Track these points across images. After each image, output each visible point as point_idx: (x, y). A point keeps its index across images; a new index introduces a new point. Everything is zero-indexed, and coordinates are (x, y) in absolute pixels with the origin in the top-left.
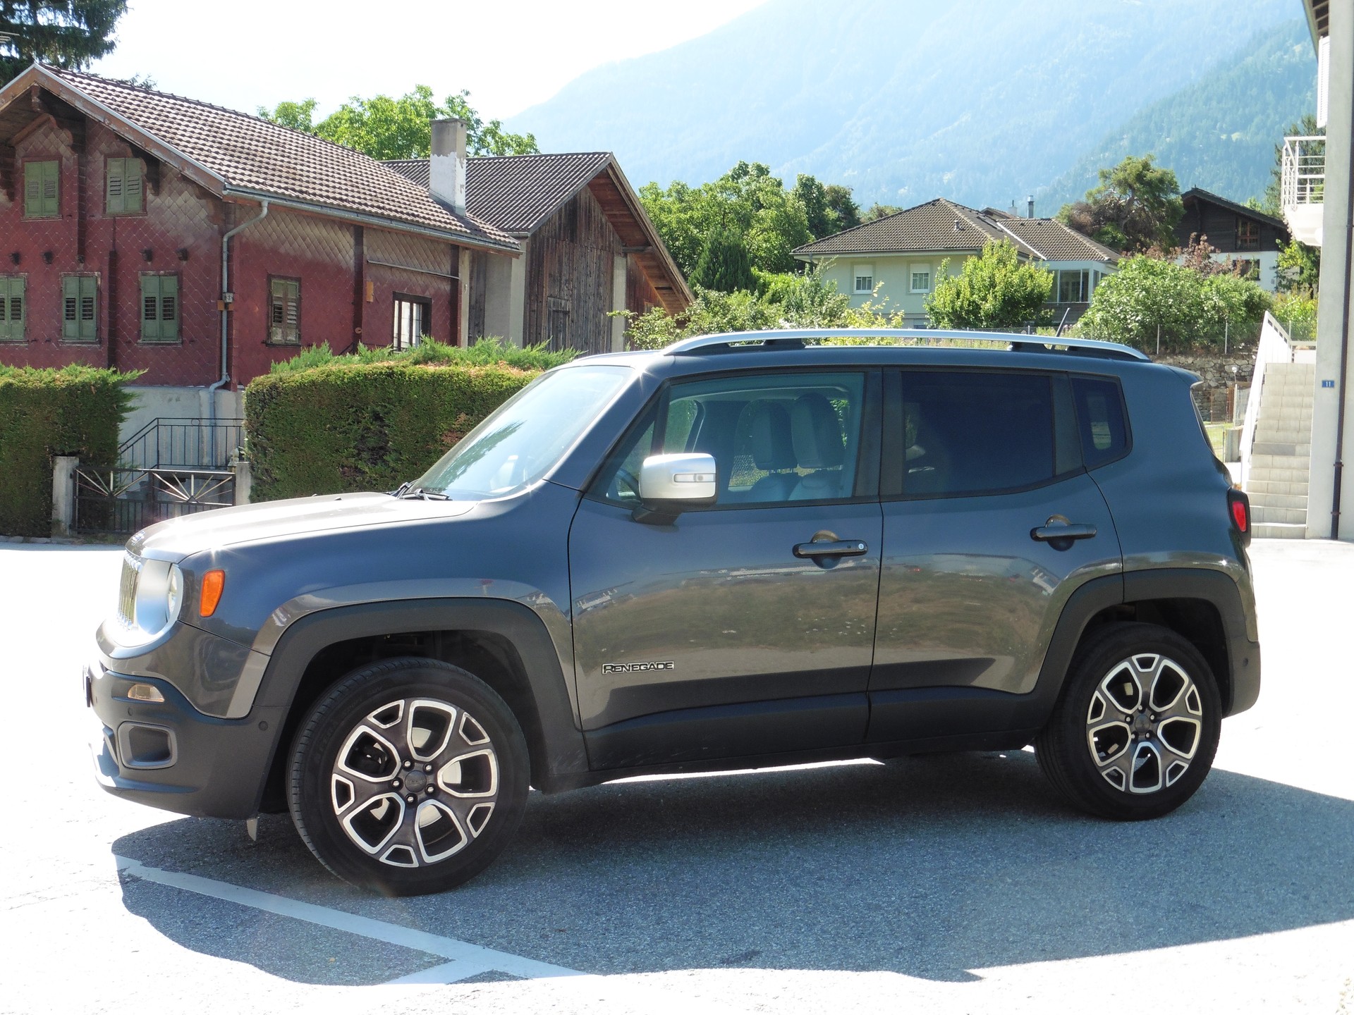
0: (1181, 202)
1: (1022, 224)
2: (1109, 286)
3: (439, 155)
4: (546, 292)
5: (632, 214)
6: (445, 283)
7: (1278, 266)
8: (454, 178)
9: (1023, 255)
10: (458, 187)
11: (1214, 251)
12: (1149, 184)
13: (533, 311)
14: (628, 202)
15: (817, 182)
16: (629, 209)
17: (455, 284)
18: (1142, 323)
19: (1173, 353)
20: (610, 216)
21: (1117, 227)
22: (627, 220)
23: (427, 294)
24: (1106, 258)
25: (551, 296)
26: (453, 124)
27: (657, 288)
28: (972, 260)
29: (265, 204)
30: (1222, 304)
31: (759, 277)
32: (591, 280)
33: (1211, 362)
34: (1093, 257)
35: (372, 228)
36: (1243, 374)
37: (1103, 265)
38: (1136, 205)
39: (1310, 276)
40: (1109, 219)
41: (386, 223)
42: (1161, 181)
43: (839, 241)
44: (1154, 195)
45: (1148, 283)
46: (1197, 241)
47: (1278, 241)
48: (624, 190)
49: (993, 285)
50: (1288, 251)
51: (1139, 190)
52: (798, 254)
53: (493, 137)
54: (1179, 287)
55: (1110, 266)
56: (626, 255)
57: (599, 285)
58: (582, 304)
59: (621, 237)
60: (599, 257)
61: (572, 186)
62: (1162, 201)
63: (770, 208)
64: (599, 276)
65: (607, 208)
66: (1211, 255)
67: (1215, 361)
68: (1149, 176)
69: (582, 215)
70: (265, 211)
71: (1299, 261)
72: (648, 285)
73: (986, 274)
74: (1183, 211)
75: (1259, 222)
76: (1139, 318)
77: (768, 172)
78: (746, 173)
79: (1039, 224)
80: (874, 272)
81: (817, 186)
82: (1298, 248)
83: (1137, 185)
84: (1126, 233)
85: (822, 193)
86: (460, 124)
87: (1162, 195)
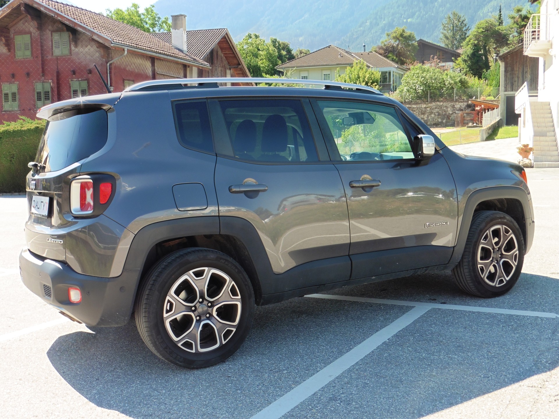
0: (417, 44)
1: (362, 54)
2: (408, 77)
3: (175, 30)
5: (234, 53)
7: (453, 68)
8: (182, 39)
9: (368, 67)
10: (184, 42)
11: (439, 62)
12: (405, 38)
14: (233, 48)
15: (278, 40)
16: (233, 51)
18: (423, 90)
19: (434, 101)
20: (224, 54)
21: (393, 55)
22: (231, 55)
24: (397, 66)
26: (181, 17)
28: (348, 68)
29: (126, 50)
30: (452, 82)
33: (449, 104)
34: (391, 66)
35: (159, 59)
36: (462, 108)
37: (395, 69)
38: (400, 46)
39: (466, 71)
40: (390, 52)
41: (166, 57)
42: (410, 36)
43: (293, 63)
44: (407, 42)
45: (424, 75)
46: (433, 58)
47: (453, 58)
48: (231, 43)
49: (359, 77)
50: (457, 62)
51: (401, 40)
52: (278, 68)
53: (166, 24)
54: (436, 76)
55: (398, 69)
56: (230, 69)
59: (229, 63)
60: (221, 70)
61: (214, 42)
62: (409, 44)
63: (263, 51)
65: (223, 51)
66: (439, 63)
67: (451, 104)
68: (405, 35)
69: (215, 54)
70: (126, 52)
71: (462, 66)
73: (356, 73)
74: (419, 48)
75: (445, 51)
76: (422, 88)
77: (259, 37)
78: (251, 37)
79: (368, 54)
80: (308, 74)
81: (278, 42)
82: (461, 60)
83: (400, 38)
84: (397, 57)
85: (279, 45)
86: (183, 17)
87: (410, 42)
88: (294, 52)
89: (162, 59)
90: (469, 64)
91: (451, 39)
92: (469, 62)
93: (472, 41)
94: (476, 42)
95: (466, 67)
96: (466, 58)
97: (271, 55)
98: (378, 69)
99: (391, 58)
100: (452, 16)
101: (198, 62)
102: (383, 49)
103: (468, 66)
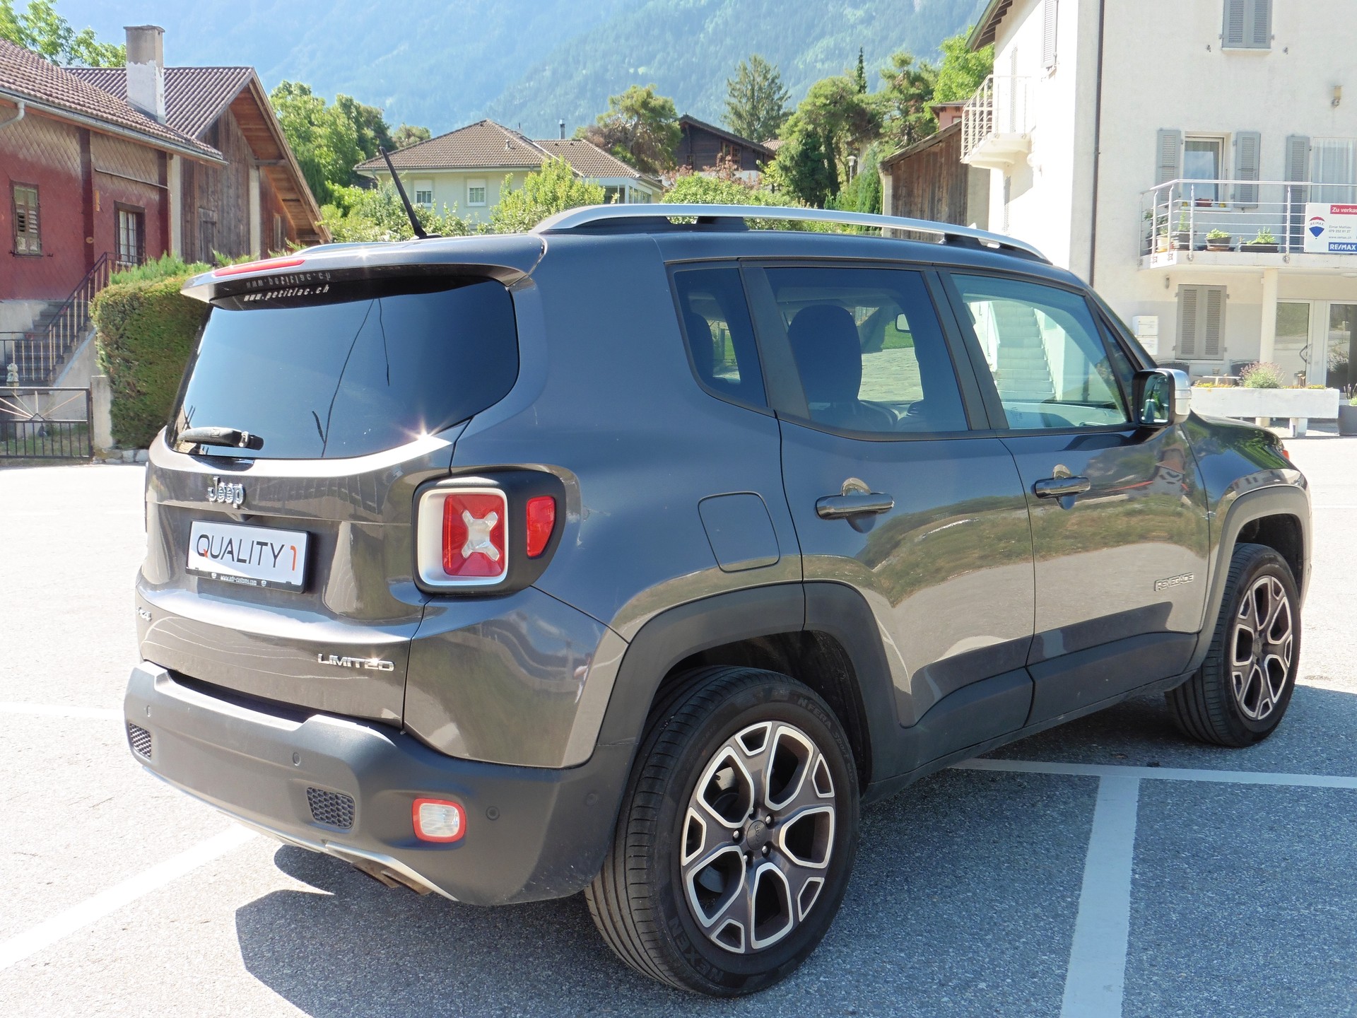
0: (679, 127)
1: (556, 145)
3: (136, 63)
4: (197, 203)
5: (268, 129)
6: (154, 193)
7: (760, 183)
8: (154, 87)
9: (576, 175)
10: (158, 96)
11: (737, 169)
12: (653, 110)
13: (188, 222)
14: (266, 117)
15: (355, 102)
16: (266, 125)
17: (164, 193)
20: (245, 130)
21: (626, 148)
22: (261, 134)
23: (141, 204)
24: (638, 176)
25: (201, 207)
26: (150, 32)
27: (283, 200)
28: (532, 176)
29: (22, 106)
31: (333, 191)
32: (232, 192)
34: (626, 174)
35: (102, 135)
37: (635, 182)
38: (639, 130)
39: (788, 192)
40: (615, 143)
41: (119, 130)
42: (663, 107)
43: (399, 158)
44: (656, 121)
46: (722, 160)
47: (758, 162)
48: (263, 104)
49: (555, 199)
50: (767, 170)
51: (644, 115)
52: (361, 170)
53: (87, 48)
55: (641, 182)
56: (258, 168)
57: (238, 197)
58: (225, 215)
59: (254, 151)
60: (237, 170)
61: (223, 99)
62: (661, 126)
63: (322, 126)
64: (238, 188)
65: (243, 122)
66: (735, 173)
68: (653, 103)
69: (222, 128)
70: (22, 113)
72: (276, 197)
73: (548, 187)
74: (683, 135)
75: (740, 145)
77: (310, 92)
78: (290, 93)
79: (572, 144)
80: (434, 187)
81: (356, 107)
82: (778, 168)
83: (642, 111)
84: (632, 153)
85: (359, 113)
86: (157, 32)
87: (663, 120)
88: (392, 133)
89: (110, 134)
90: (794, 176)
91: (748, 118)
92: (794, 173)
93: (801, 125)
94: (810, 127)
95: (787, 182)
96: (788, 163)
97: (340, 136)
98: (597, 180)
99: (620, 155)
100: (750, 67)
101: (197, 147)
102: (602, 134)
103: (793, 181)
